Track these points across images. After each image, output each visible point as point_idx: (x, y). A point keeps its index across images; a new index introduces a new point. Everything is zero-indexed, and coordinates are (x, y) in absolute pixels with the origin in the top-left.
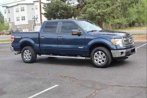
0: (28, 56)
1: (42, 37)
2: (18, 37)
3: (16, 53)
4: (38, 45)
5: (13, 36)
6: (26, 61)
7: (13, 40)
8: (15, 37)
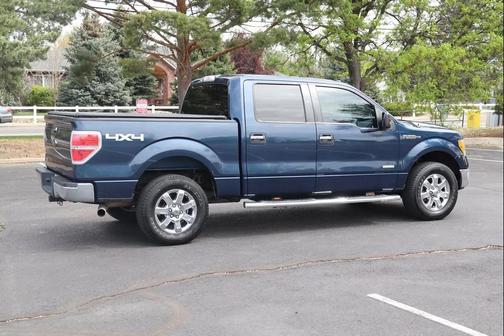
0: (179, 214)
1: (252, 137)
2: (125, 137)
4: (234, 167)
5: (99, 134)
7: (97, 149)
8: (108, 137)
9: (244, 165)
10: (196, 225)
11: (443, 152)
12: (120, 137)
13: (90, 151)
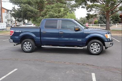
0: (28, 47)
3: (15, 45)
4: (39, 38)
5: (13, 31)
6: (26, 51)
8: (15, 31)
9: (41, 38)
13: (12, 34)
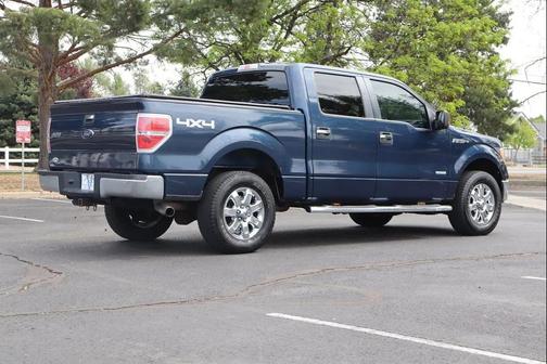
0: (246, 217)
1: (320, 131)
2: (195, 124)
5: (169, 118)
7: (168, 135)
8: (178, 122)
9: (310, 163)
10: (264, 230)
11: (489, 161)
12: (191, 123)
13: (161, 138)
